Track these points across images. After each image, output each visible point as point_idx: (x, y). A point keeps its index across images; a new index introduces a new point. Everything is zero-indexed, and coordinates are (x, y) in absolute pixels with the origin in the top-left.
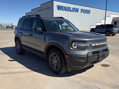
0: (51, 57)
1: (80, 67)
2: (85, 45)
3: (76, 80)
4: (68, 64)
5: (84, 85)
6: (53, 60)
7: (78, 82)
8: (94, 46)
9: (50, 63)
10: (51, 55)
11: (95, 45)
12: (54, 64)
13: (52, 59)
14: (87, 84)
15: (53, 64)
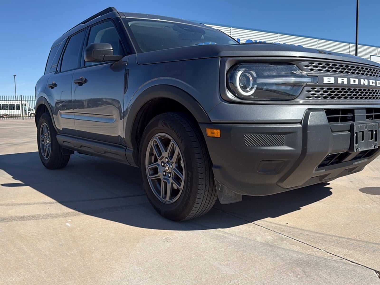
0: (151, 154)
1: (274, 179)
2: (293, 80)
3: (259, 239)
4: (218, 167)
5: (294, 255)
6: (159, 162)
7: (268, 244)
8: (329, 87)
9: (150, 178)
10: (151, 144)
11: (336, 80)
12: (162, 177)
13: (156, 160)
14: (308, 252)
15: (159, 180)
